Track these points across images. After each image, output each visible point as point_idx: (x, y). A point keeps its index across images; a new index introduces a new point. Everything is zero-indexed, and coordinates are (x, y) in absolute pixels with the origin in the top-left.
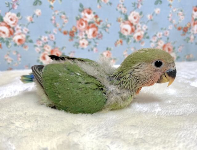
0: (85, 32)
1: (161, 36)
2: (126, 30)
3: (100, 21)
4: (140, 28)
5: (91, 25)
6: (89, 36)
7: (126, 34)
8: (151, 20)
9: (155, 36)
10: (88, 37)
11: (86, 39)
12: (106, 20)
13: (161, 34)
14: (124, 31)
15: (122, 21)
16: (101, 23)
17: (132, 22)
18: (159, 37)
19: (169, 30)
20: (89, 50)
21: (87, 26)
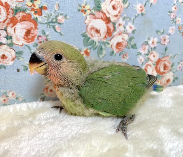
0: (6, 30)
1: (156, 45)
2: (97, 31)
3: (42, 8)
4: (122, 28)
5: (19, 15)
6: (18, 39)
7: (96, 38)
8: (142, 14)
9: (146, 43)
10: (14, 41)
11: (10, 45)
12: (56, 8)
13: (156, 40)
14: (93, 32)
15: (88, 12)
16: (45, 12)
17: (108, 15)
18: (153, 46)
19: (169, 35)
20: (18, 70)
21: (11, 16)
